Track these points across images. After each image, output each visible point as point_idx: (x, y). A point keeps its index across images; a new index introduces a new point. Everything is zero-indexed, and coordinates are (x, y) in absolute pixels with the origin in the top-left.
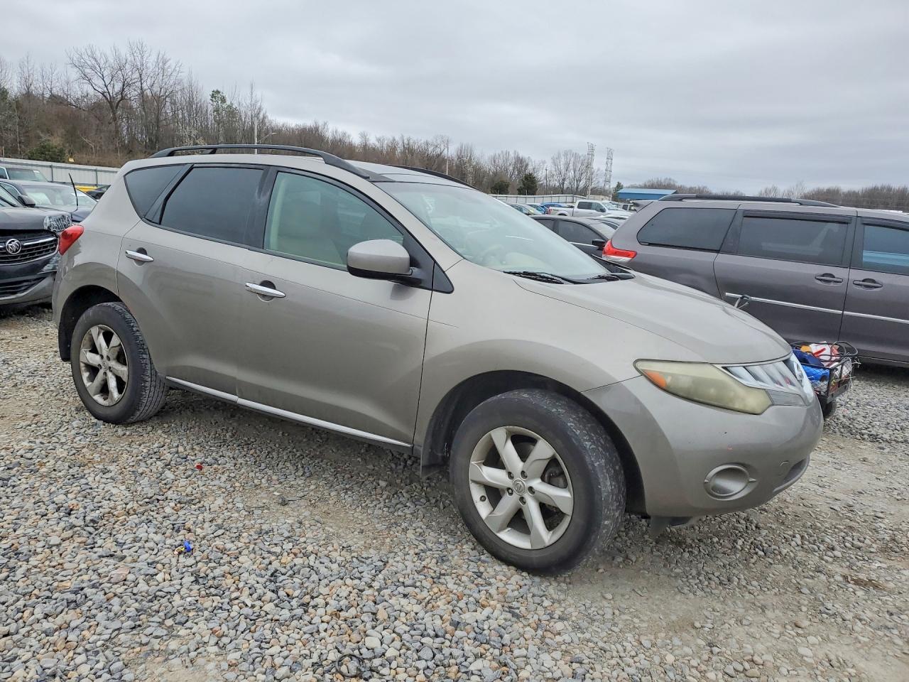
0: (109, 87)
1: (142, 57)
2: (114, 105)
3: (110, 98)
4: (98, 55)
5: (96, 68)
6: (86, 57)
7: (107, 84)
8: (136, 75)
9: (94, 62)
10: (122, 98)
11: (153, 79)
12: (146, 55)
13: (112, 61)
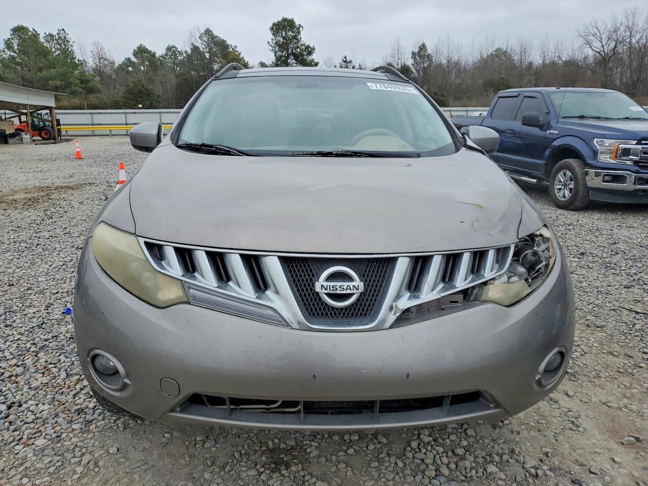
0: (605, 47)
1: (634, 18)
2: (607, 59)
3: (605, 55)
4: (600, 25)
5: (596, 34)
6: (590, 28)
7: (604, 44)
8: (628, 33)
9: (596, 30)
10: (614, 54)
11: (641, 34)
12: (638, 16)
13: (610, 26)
